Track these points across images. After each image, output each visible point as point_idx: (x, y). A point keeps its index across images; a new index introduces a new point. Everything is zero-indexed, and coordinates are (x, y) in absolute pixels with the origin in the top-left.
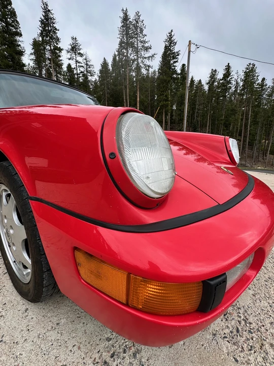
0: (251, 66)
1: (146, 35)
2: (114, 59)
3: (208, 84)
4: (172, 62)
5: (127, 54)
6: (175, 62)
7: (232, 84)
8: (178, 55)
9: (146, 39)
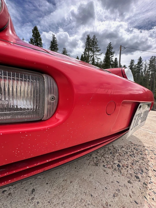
0: (154, 57)
1: (98, 45)
2: (82, 56)
3: (129, 67)
4: (110, 56)
5: (88, 53)
6: (112, 56)
7: (143, 67)
8: (114, 53)
9: (98, 46)
